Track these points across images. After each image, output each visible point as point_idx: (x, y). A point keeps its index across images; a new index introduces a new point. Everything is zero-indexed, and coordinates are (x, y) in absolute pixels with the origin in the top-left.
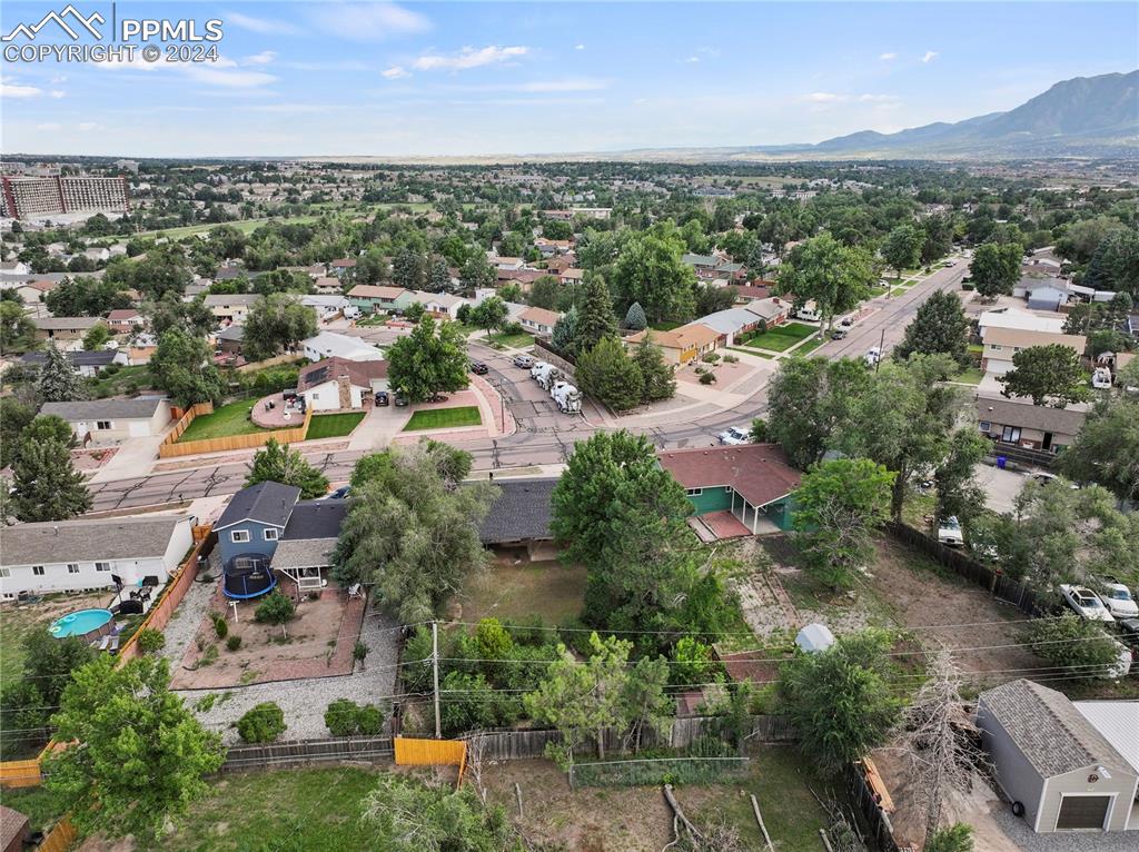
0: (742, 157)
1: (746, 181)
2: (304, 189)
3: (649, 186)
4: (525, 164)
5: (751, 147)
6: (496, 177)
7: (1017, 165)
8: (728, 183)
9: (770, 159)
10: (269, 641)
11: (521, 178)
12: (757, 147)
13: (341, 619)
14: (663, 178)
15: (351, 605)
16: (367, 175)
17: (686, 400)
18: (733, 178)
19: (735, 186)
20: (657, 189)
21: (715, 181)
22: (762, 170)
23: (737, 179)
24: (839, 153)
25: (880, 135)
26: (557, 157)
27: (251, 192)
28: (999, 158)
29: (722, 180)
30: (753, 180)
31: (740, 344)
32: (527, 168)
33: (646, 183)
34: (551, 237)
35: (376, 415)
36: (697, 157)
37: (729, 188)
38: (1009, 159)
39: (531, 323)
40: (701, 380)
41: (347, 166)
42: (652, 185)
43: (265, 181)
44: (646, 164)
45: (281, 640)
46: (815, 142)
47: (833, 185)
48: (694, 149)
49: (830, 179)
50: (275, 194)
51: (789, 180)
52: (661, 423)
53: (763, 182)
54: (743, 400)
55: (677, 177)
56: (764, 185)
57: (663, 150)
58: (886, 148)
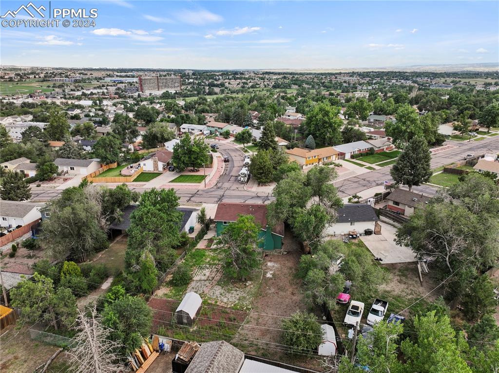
0: (471, 69)
1: (463, 81)
2: (250, 82)
3: (408, 83)
4: (353, 72)
6: (336, 78)
8: (452, 82)
9: (486, 70)
11: (347, 79)
16: (279, 77)
19: (456, 83)
21: (446, 81)
23: (460, 80)
27: (229, 83)
31: (353, 158)
32: (352, 74)
33: (408, 81)
35: (166, 175)
41: (272, 73)
42: (411, 82)
43: (236, 79)
44: (413, 73)
50: (238, 84)
55: (426, 79)
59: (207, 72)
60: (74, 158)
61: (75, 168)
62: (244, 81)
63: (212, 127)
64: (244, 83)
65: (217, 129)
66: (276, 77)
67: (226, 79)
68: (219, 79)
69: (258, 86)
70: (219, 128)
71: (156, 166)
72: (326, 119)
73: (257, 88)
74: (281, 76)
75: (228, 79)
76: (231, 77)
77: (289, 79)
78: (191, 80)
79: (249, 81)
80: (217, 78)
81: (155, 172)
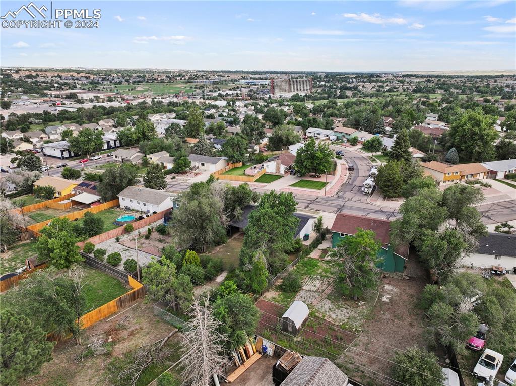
2: (387, 86)
16: (421, 80)
35: (287, 178)
41: (414, 76)
43: (371, 82)
50: (373, 88)
59: (340, 74)
60: (205, 155)
61: (205, 164)
62: (380, 84)
63: (339, 132)
64: (380, 86)
65: (345, 134)
66: (418, 80)
67: (360, 82)
68: (353, 82)
69: (395, 90)
70: (347, 134)
71: (278, 169)
72: (476, 129)
73: (394, 91)
74: (424, 79)
75: (363, 82)
76: (365, 80)
77: (433, 82)
78: (323, 83)
79: (386, 84)
80: (351, 80)
81: (277, 174)
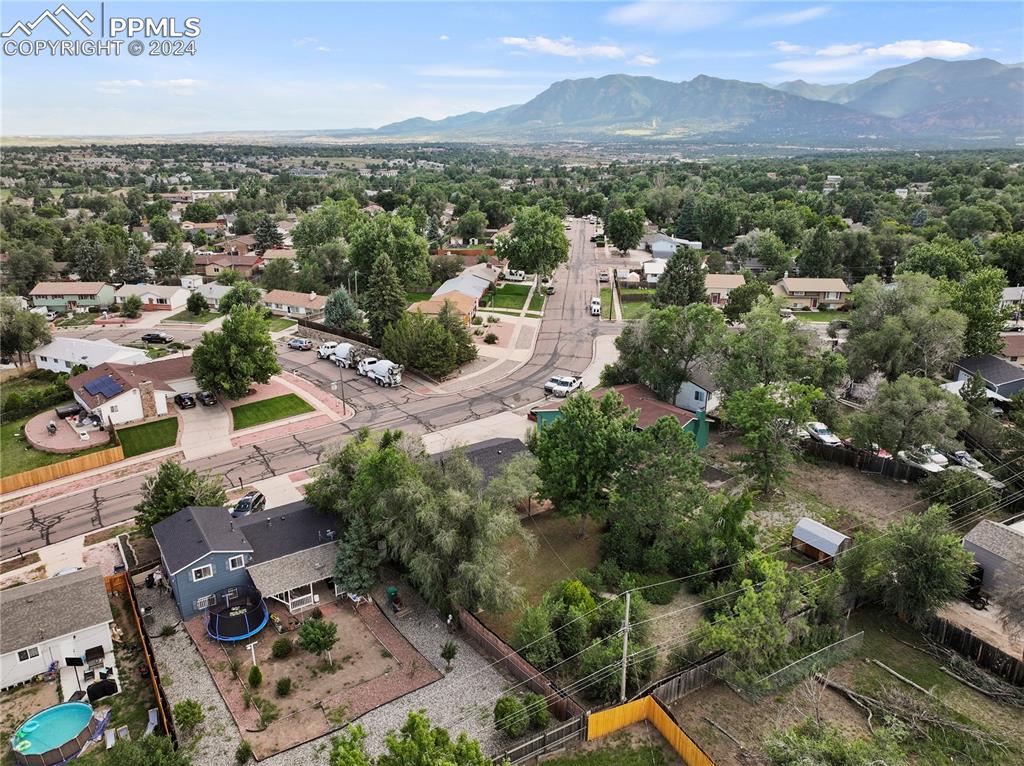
0: (313, 140)
1: (333, 161)
3: (242, 168)
4: (93, 146)
5: (319, 131)
6: (66, 159)
7: (538, 147)
8: (317, 164)
9: (340, 142)
10: (315, 674)
11: (98, 161)
12: (326, 131)
13: (366, 629)
14: (251, 159)
15: (362, 612)
17: (488, 361)
18: (319, 159)
19: (324, 166)
20: (250, 170)
21: (303, 162)
22: (340, 151)
23: (324, 160)
24: (398, 136)
25: (429, 121)
26: (123, 138)
28: (523, 142)
29: (309, 161)
30: (339, 161)
31: (485, 306)
32: (98, 150)
33: (237, 165)
34: (196, 221)
35: (188, 419)
36: (270, 140)
37: (319, 168)
38: (530, 142)
39: (277, 305)
40: (485, 341)
42: (244, 166)
44: (229, 147)
45: (329, 667)
46: (376, 126)
47: (409, 165)
48: (265, 132)
49: (405, 159)
51: (370, 160)
52: (483, 383)
53: (349, 162)
54: (530, 355)
55: (265, 158)
56: (349, 165)
57: (233, 133)
58: (436, 133)
63: (54, 296)
65: (76, 299)
70: (82, 296)
71: (149, 404)
